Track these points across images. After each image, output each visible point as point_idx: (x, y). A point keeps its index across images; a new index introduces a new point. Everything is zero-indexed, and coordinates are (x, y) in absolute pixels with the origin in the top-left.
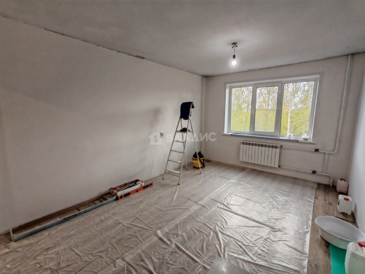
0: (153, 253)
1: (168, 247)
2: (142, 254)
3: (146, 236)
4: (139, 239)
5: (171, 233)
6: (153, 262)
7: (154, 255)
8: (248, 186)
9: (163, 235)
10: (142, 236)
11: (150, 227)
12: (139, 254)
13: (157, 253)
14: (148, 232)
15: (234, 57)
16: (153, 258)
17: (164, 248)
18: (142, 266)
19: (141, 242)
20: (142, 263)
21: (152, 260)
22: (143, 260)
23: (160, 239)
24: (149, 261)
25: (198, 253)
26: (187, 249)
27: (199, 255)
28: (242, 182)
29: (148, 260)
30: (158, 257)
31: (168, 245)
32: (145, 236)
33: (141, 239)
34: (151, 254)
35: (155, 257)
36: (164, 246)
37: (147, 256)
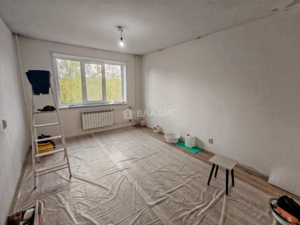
0: (174, 211)
1: (168, 199)
2: (174, 219)
3: (151, 215)
4: (154, 222)
5: (153, 195)
6: (183, 211)
7: (175, 209)
8: (116, 143)
9: (154, 201)
10: (150, 219)
11: (138, 211)
12: (174, 222)
13: (174, 208)
14: (145, 213)
15: (122, 39)
16: (178, 211)
17: (169, 202)
18: (186, 219)
19: (159, 220)
20: (184, 219)
21: (180, 212)
22: (181, 219)
23: (158, 203)
24: (182, 214)
25: (175, 184)
26: (172, 188)
27: (178, 184)
28: (109, 143)
29: (180, 215)
30: (178, 207)
31: (166, 199)
32: (151, 217)
33: (155, 221)
34: (175, 212)
35: (178, 209)
36: (167, 201)
37: (177, 215)
